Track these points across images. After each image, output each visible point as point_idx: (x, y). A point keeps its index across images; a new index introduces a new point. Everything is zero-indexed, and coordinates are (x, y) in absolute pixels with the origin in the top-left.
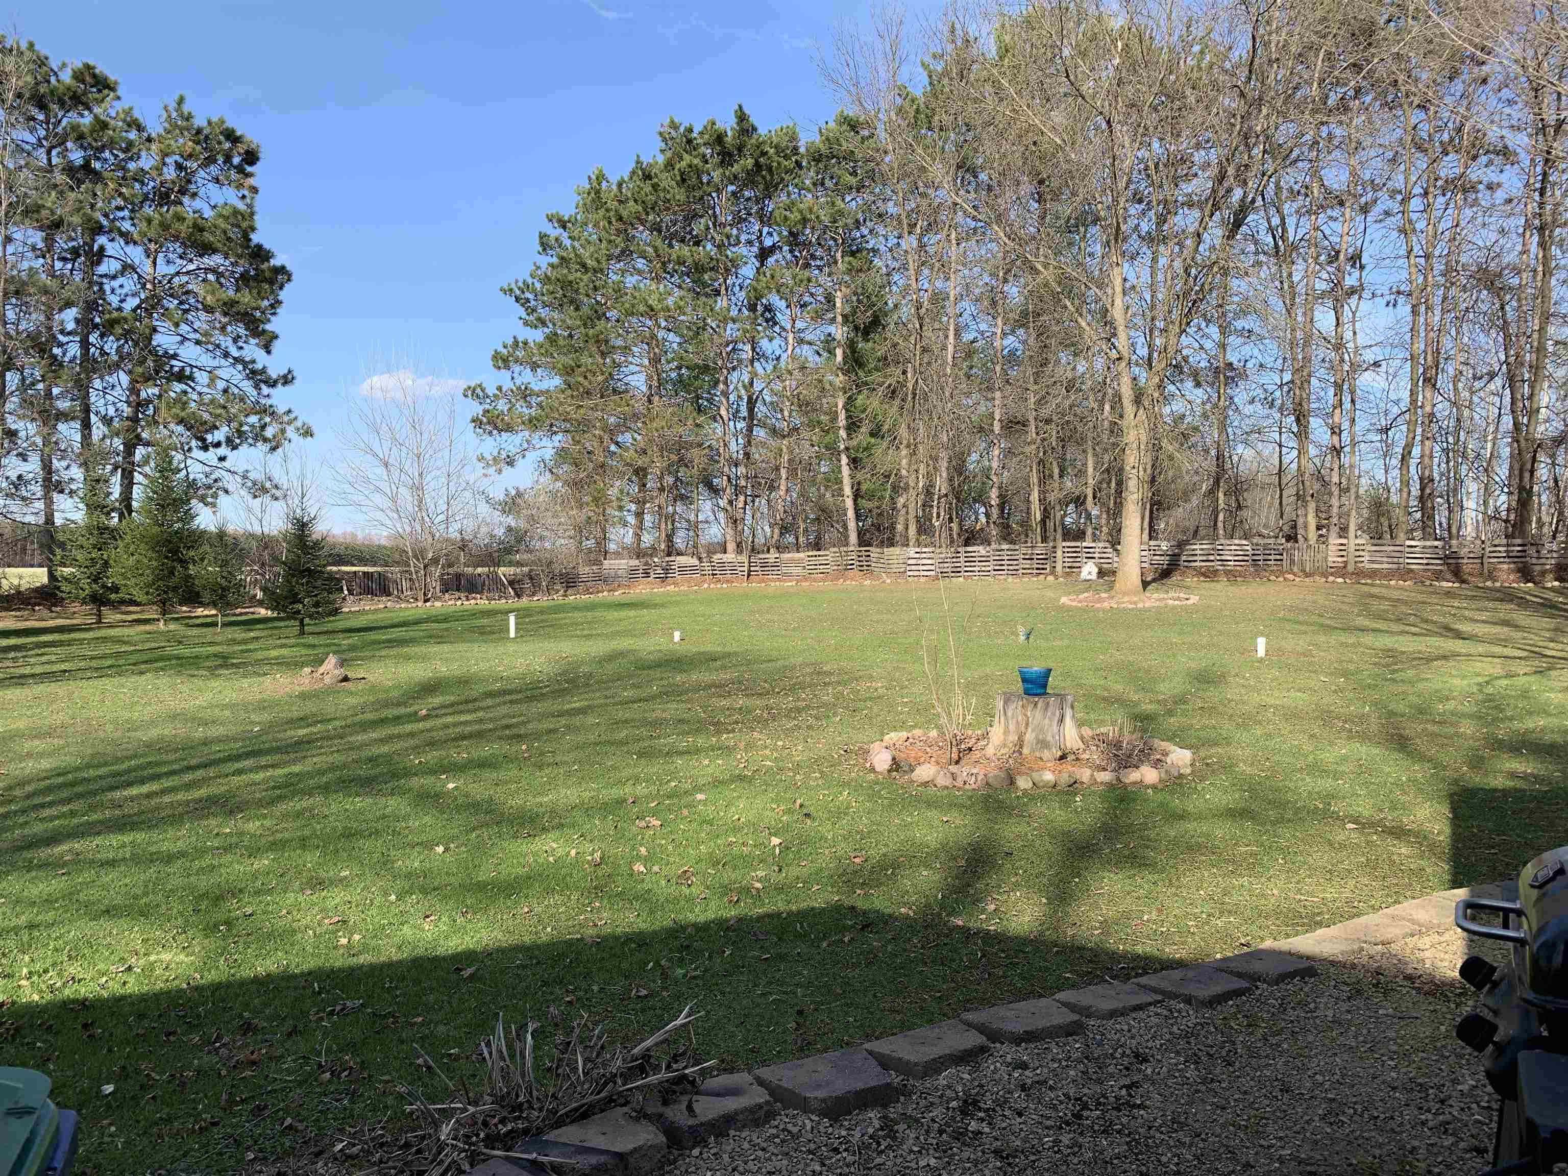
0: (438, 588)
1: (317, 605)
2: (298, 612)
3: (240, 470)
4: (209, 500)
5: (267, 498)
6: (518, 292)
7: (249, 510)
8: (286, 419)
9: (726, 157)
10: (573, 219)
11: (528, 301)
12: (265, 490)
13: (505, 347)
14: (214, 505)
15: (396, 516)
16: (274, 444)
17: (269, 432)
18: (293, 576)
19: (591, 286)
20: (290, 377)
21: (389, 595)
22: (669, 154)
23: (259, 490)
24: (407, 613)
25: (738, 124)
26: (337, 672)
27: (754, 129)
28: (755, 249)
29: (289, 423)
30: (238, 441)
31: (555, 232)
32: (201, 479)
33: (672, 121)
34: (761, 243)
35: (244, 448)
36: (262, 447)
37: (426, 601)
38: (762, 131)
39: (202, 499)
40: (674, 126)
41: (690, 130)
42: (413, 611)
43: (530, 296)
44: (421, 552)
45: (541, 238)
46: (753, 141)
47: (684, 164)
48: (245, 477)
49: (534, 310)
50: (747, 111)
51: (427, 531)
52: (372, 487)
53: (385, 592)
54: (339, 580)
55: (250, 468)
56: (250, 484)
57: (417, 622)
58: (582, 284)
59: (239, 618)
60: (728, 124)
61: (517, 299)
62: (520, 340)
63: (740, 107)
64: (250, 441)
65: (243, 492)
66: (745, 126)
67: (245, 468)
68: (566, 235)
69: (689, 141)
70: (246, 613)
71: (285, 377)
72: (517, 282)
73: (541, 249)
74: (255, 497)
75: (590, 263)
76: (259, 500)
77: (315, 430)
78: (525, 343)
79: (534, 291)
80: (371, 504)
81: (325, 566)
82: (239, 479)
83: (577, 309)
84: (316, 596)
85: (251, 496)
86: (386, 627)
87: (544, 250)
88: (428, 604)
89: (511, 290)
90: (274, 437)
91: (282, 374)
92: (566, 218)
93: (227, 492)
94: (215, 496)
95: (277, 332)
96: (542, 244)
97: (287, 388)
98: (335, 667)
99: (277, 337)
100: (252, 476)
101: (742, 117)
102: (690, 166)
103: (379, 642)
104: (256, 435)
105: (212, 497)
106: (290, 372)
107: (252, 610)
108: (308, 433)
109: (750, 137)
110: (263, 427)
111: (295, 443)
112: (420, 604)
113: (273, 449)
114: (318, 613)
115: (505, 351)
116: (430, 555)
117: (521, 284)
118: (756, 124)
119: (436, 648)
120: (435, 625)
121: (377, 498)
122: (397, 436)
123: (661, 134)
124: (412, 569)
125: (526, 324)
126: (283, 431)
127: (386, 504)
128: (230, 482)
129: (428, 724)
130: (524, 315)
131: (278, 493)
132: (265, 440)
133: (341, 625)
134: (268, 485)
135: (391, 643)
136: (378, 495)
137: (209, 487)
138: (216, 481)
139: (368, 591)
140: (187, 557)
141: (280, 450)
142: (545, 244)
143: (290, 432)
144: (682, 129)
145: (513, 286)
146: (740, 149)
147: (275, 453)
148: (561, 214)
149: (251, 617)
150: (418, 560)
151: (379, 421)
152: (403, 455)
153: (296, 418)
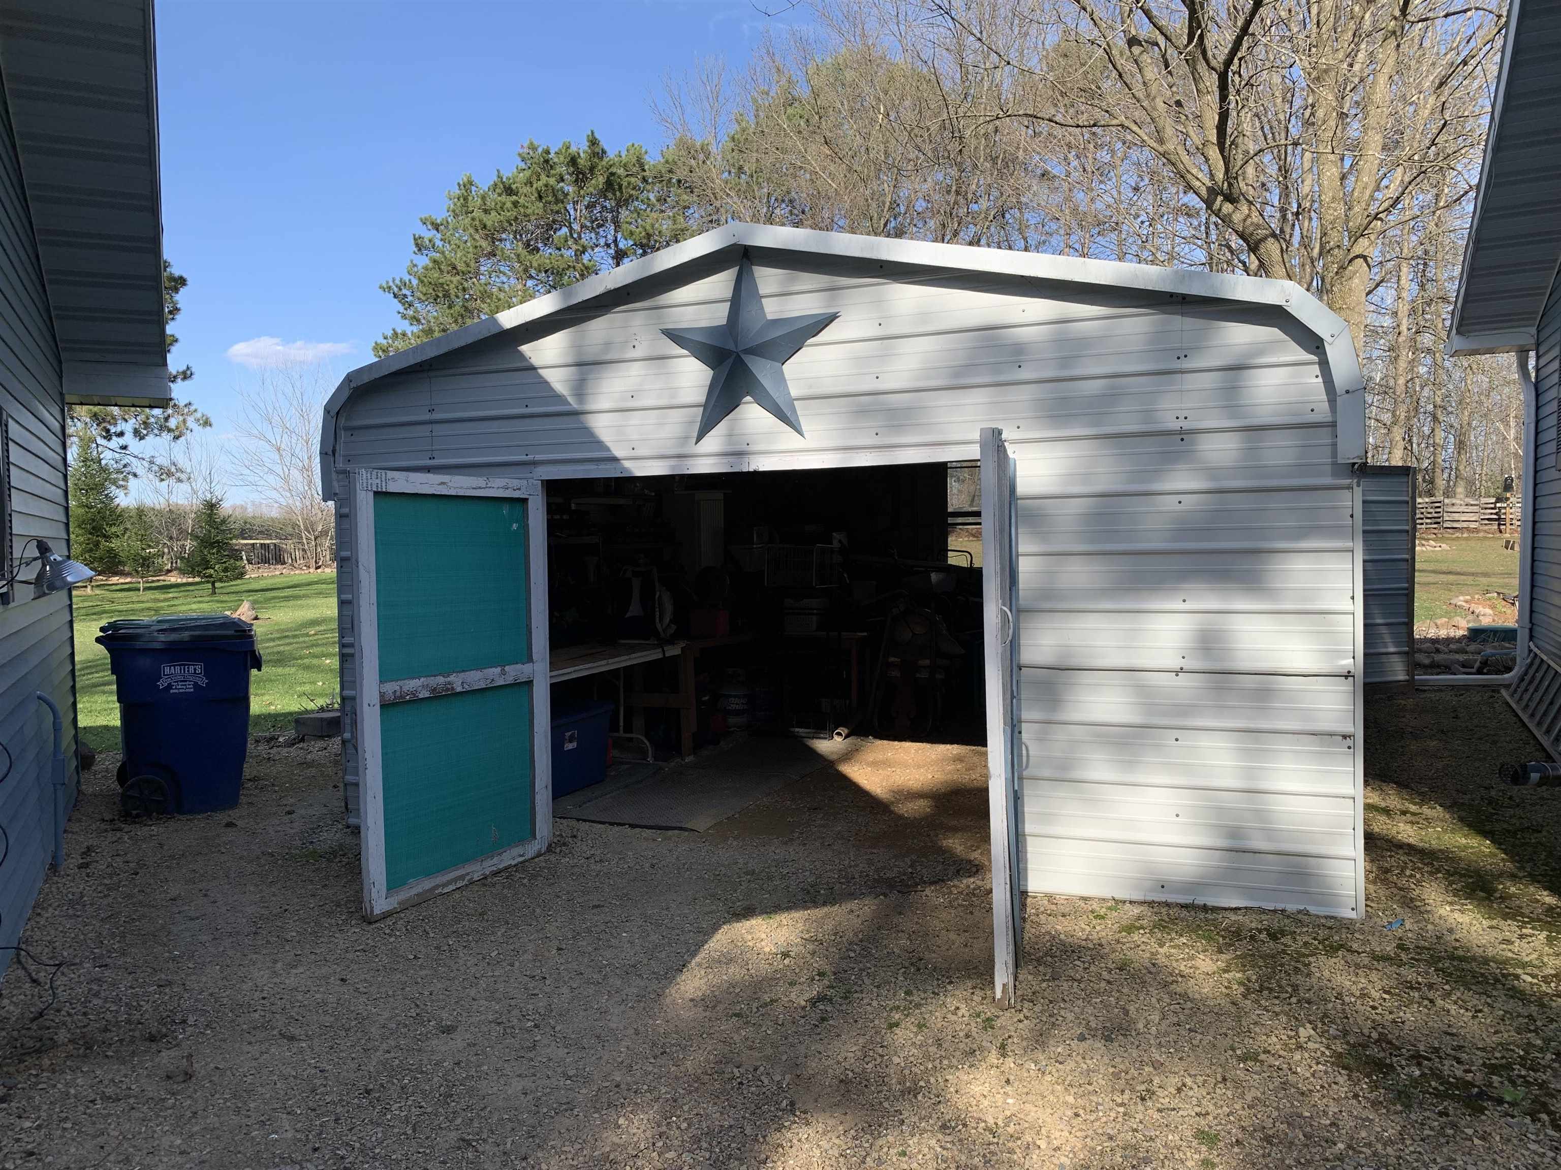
0: (328, 557)
1: (226, 570)
2: (211, 576)
3: (147, 456)
4: (121, 483)
5: (172, 481)
6: (396, 289)
7: (157, 491)
8: (186, 410)
9: (581, 177)
10: (445, 222)
11: (405, 296)
12: (169, 474)
13: (385, 338)
14: (125, 488)
15: (289, 495)
16: (177, 433)
17: (172, 423)
18: (205, 548)
19: (460, 287)
20: (189, 372)
21: (284, 563)
22: (528, 173)
23: (165, 473)
24: (301, 578)
25: (589, 147)
26: (250, 613)
27: (604, 152)
28: (612, 251)
29: (190, 413)
30: (145, 432)
31: (428, 234)
32: (113, 465)
33: (531, 143)
34: (616, 245)
35: (150, 439)
36: (167, 437)
37: (317, 568)
38: (611, 154)
39: (114, 482)
40: (533, 148)
41: (548, 152)
42: (307, 576)
43: (408, 293)
44: (312, 525)
45: (415, 239)
46: (604, 163)
47: (540, 183)
48: (152, 462)
49: (411, 305)
50: (597, 135)
51: (316, 507)
52: (266, 470)
53: (280, 561)
54: (240, 551)
55: (157, 455)
56: (155, 468)
57: (309, 584)
58: (452, 286)
59: (153, 585)
60: (581, 147)
61: (395, 296)
62: (399, 331)
63: (592, 132)
64: (156, 431)
65: (151, 476)
66: (596, 150)
67: (152, 454)
68: (439, 236)
69: (547, 161)
70: (159, 581)
71: (184, 373)
72: (394, 280)
73: (416, 250)
74: (162, 480)
75: (461, 266)
76: (165, 483)
77: (212, 420)
78: (404, 335)
79: (411, 288)
80: (266, 484)
81: (231, 539)
82: (146, 464)
83: (450, 307)
84: (225, 562)
85: (157, 480)
86: (283, 588)
87: (420, 250)
88: (319, 571)
89: (390, 288)
90: (177, 428)
91: (181, 370)
92: (438, 221)
93: (135, 475)
94: (125, 479)
95: (177, 336)
96: (417, 245)
97: (187, 382)
98: (249, 610)
99: (176, 341)
100: (158, 461)
101: (593, 142)
102: (546, 186)
103: (278, 598)
104: (161, 426)
105: (123, 480)
106: (188, 368)
107: (162, 578)
108: (207, 423)
109: (601, 159)
110: (167, 419)
111: (196, 434)
112: (312, 570)
113: (176, 438)
114: (227, 576)
115: (385, 342)
116: (320, 529)
117: (398, 282)
118: (605, 148)
119: (324, 600)
120: (324, 586)
121: (271, 479)
122: (288, 426)
123: (520, 155)
124: (305, 541)
125: (404, 317)
126: (184, 421)
127: (279, 483)
128: (138, 467)
129: (316, 638)
130: (402, 309)
131: (183, 476)
132: (170, 430)
133: (245, 587)
134: (173, 469)
135: (287, 598)
136: (272, 477)
137: (119, 472)
138: (125, 466)
139: (265, 561)
140: (109, 533)
141: (182, 439)
142: (420, 247)
143: (191, 422)
144: (540, 150)
145: (391, 284)
146: (592, 169)
147: (179, 442)
148: (434, 217)
149: (163, 583)
150: (309, 532)
151: (270, 411)
152: (294, 441)
153: (196, 411)
